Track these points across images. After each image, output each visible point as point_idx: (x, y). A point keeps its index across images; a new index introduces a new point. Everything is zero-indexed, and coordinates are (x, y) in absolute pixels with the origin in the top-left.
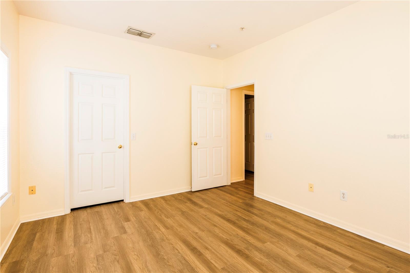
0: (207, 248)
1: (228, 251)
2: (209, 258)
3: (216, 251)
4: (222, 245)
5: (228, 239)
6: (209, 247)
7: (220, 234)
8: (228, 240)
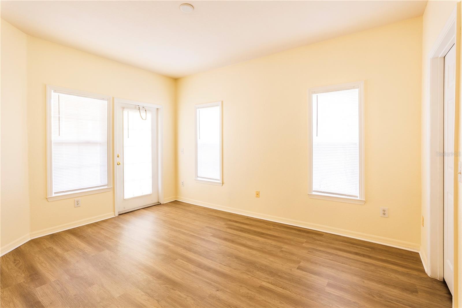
0: (196, 273)
1: (172, 274)
2: (190, 265)
3: (185, 272)
4: (179, 280)
5: (172, 291)
6: (193, 275)
7: (185, 296)
8: (173, 289)
